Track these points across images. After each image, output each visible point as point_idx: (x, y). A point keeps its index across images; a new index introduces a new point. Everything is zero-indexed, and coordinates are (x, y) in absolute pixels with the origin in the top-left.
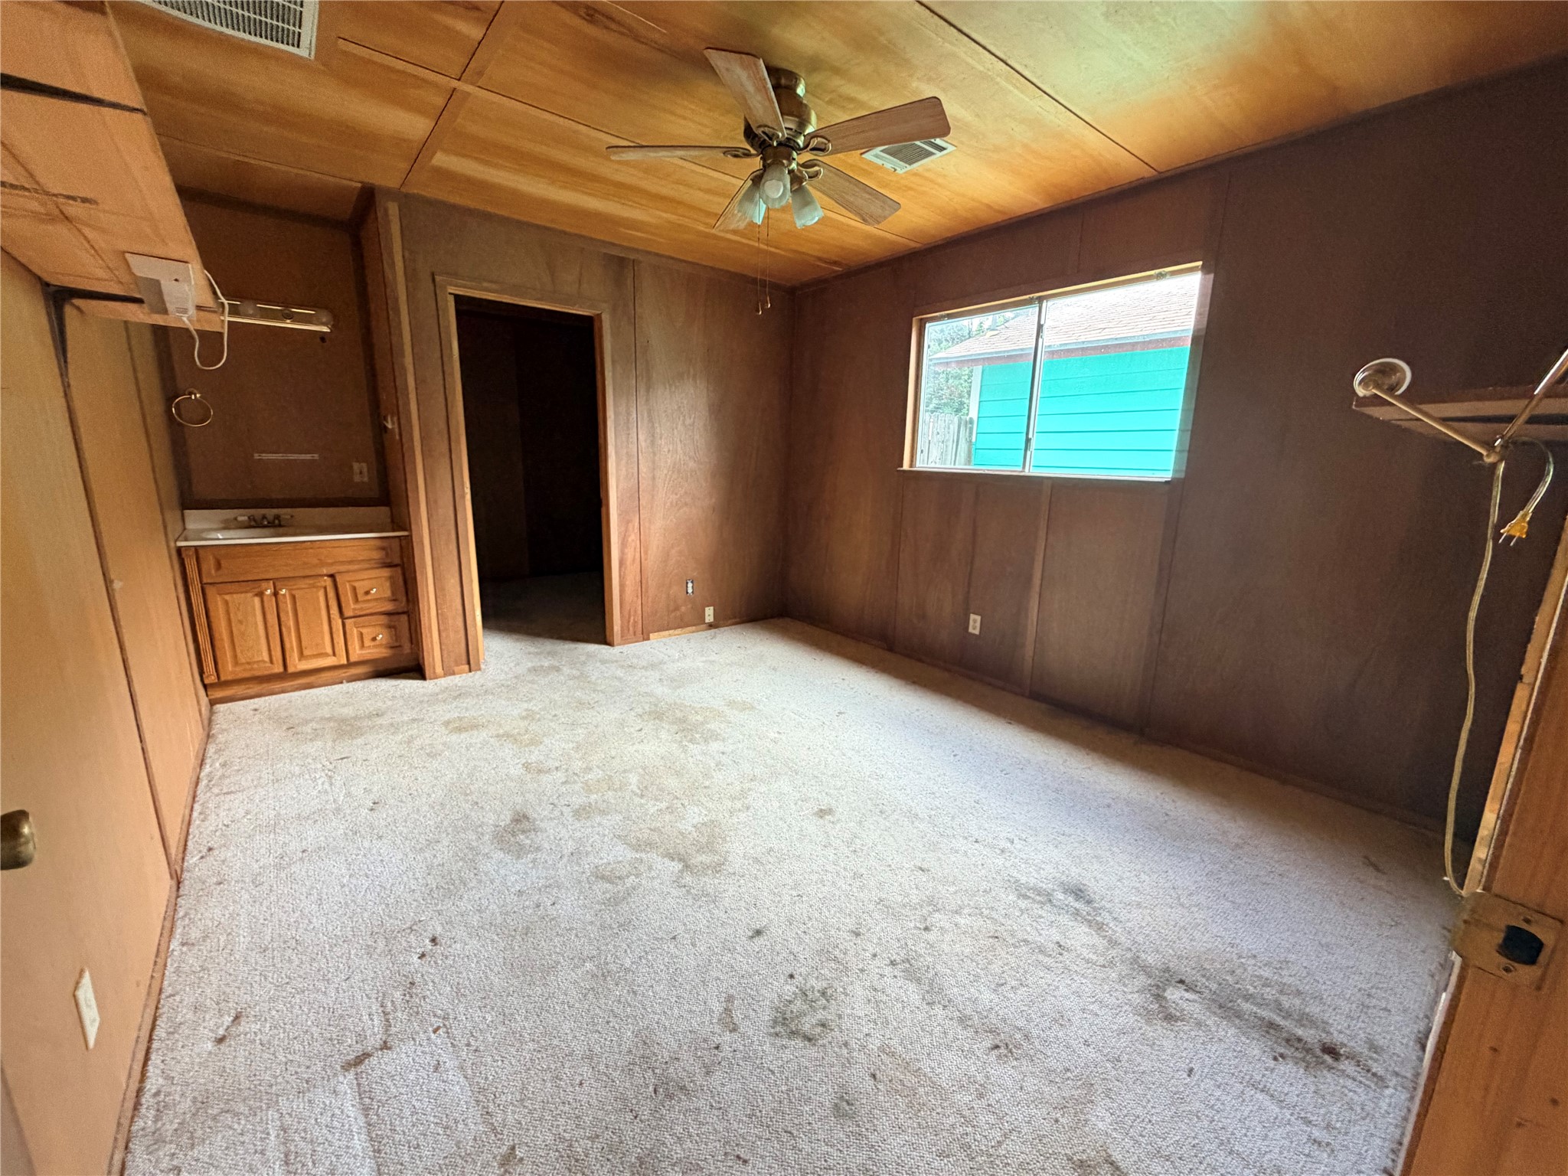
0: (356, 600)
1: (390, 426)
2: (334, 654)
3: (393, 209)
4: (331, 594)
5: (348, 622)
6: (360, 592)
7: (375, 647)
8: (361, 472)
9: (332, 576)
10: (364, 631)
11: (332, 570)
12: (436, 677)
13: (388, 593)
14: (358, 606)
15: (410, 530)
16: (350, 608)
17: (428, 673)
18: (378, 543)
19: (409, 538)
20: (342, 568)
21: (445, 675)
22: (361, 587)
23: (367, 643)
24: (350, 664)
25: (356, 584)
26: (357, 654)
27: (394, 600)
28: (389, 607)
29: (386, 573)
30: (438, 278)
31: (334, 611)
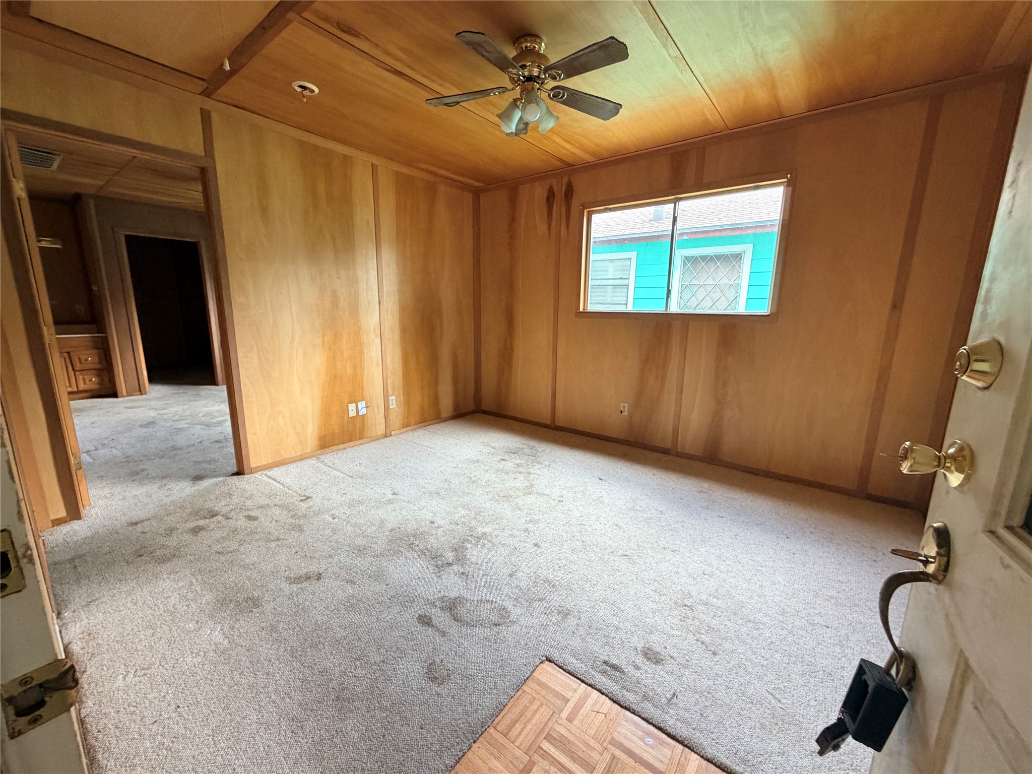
0: (81, 363)
1: (94, 289)
2: (70, 387)
3: (92, 203)
4: (68, 360)
5: (77, 373)
6: (83, 360)
7: (91, 384)
8: (81, 309)
9: (68, 353)
10: (86, 377)
11: (67, 350)
12: (123, 396)
13: (97, 360)
14: (82, 366)
15: (106, 333)
16: (78, 366)
17: (119, 395)
18: (90, 339)
19: (106, 338)
20: (72, 349)
21: (128, 396)
22: (83, 358)
23: (87, 382)
24: (79, 392)
25: (81, 357)
26: (82, 386)
27: (100, 363)
28: (98, 366)
29: (96, 351)
30: (115, 229)
31: (70, 368)
